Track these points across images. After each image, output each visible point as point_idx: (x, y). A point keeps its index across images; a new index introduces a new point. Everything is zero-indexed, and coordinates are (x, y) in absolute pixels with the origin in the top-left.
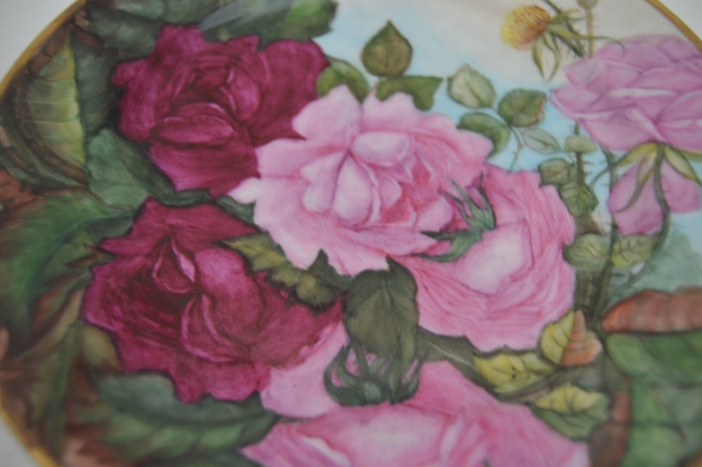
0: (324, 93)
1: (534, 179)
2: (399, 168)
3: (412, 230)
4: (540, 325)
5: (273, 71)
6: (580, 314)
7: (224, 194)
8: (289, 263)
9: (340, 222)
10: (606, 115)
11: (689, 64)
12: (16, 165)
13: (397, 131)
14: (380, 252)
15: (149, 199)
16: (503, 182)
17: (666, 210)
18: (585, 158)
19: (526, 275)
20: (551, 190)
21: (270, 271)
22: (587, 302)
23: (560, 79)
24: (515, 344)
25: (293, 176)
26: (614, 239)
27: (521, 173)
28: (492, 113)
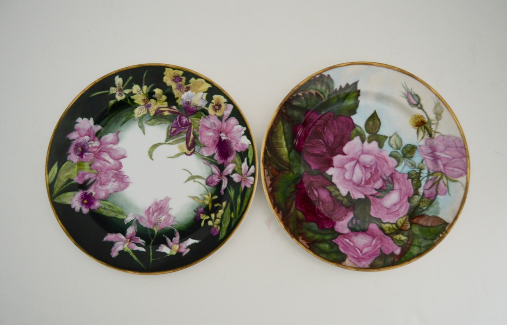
0: (353, 139)
1: (406, 176)
2: (371, 168)
3: (372, 188)
4: (398, 217)
5: (338, 129)
6: (408, 216)
7: (324, 172)
8: (341, 194)
9: (354, 183)
10: (432, 158)
11: (459, 149)
12: (273, 163)
13: (372, 155)
14: (363, 193)
15: (305, 172)
16: (398, 176)
17: (437, 194)
18: (422, 171)
19: (397, 204)
20: (410, 180)
21: (336, 196)
22: (410, 213)
23: (422, 143)
24: (391, 222)
25: (342, 167)
26: (422, 198)
27: (403, 174)
28: (400, 151)
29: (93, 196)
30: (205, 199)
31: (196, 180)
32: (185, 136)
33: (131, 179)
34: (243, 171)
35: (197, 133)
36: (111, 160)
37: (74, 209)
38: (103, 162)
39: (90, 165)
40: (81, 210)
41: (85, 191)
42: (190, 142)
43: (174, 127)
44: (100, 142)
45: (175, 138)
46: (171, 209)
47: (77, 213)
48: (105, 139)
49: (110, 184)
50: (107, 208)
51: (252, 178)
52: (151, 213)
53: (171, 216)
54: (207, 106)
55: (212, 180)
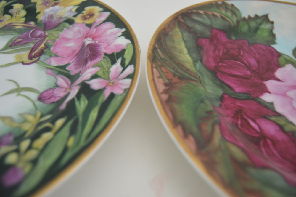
5: (259, 54)
7: (258, 97)
12: (169, 66)
15: (224, 94)
25: (284, 95)
30: (26, 121)
31: (23, 93)
32: (32, 45)
34: (111, 75)
35: (51, 44)
42: (36, 52)
43: (21, 38)
45: (15, 48)
51: (129, 81)
54: (75, 16)
55: (52, 94)
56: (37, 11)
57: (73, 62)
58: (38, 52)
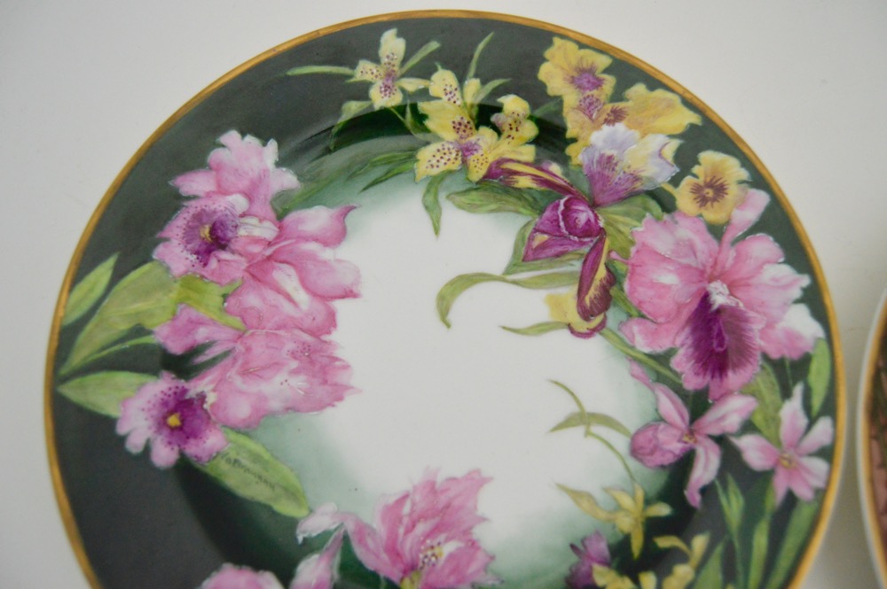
29: (205, 406)
30: (619, 508)
31: (596, 429)
32: (577, 266)
33: (356, 378)
34: (785, 431)
35: (621, 267)
36: (302, 297)
37: (122, 440)
38: (271, 296)
39: (225, 297)
40: (147, 450)
41: (182, 383)
42: (593, 292)
43: (543, 232)
44: (281, 228)
45: (540, 268)
46: (483, 519)
47: (128, 454)
48: (300, 221)
49: (279, 378)
50: (245, 462)
51: (819, 465)
52: (406, 521)
53: (478, 548)
54: (675, 181)
55: (654, 442)
56: (569, 134)
57: (682, 345)
58: (597, 293)
